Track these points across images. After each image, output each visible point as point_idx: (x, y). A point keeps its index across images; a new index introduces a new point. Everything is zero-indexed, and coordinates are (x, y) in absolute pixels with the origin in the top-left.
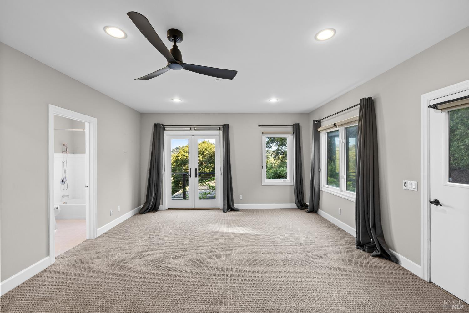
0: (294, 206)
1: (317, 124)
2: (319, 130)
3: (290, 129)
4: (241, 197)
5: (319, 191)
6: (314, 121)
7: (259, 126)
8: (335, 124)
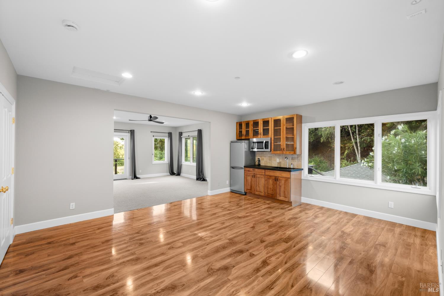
0: (169, 174)
1: (181, 134)
2: (181, 137)
3: (167, 135)
4: (140, 171)
5: (181, 165)
6: (179, 132)
7: (151, 132)
8: (189, 136)
